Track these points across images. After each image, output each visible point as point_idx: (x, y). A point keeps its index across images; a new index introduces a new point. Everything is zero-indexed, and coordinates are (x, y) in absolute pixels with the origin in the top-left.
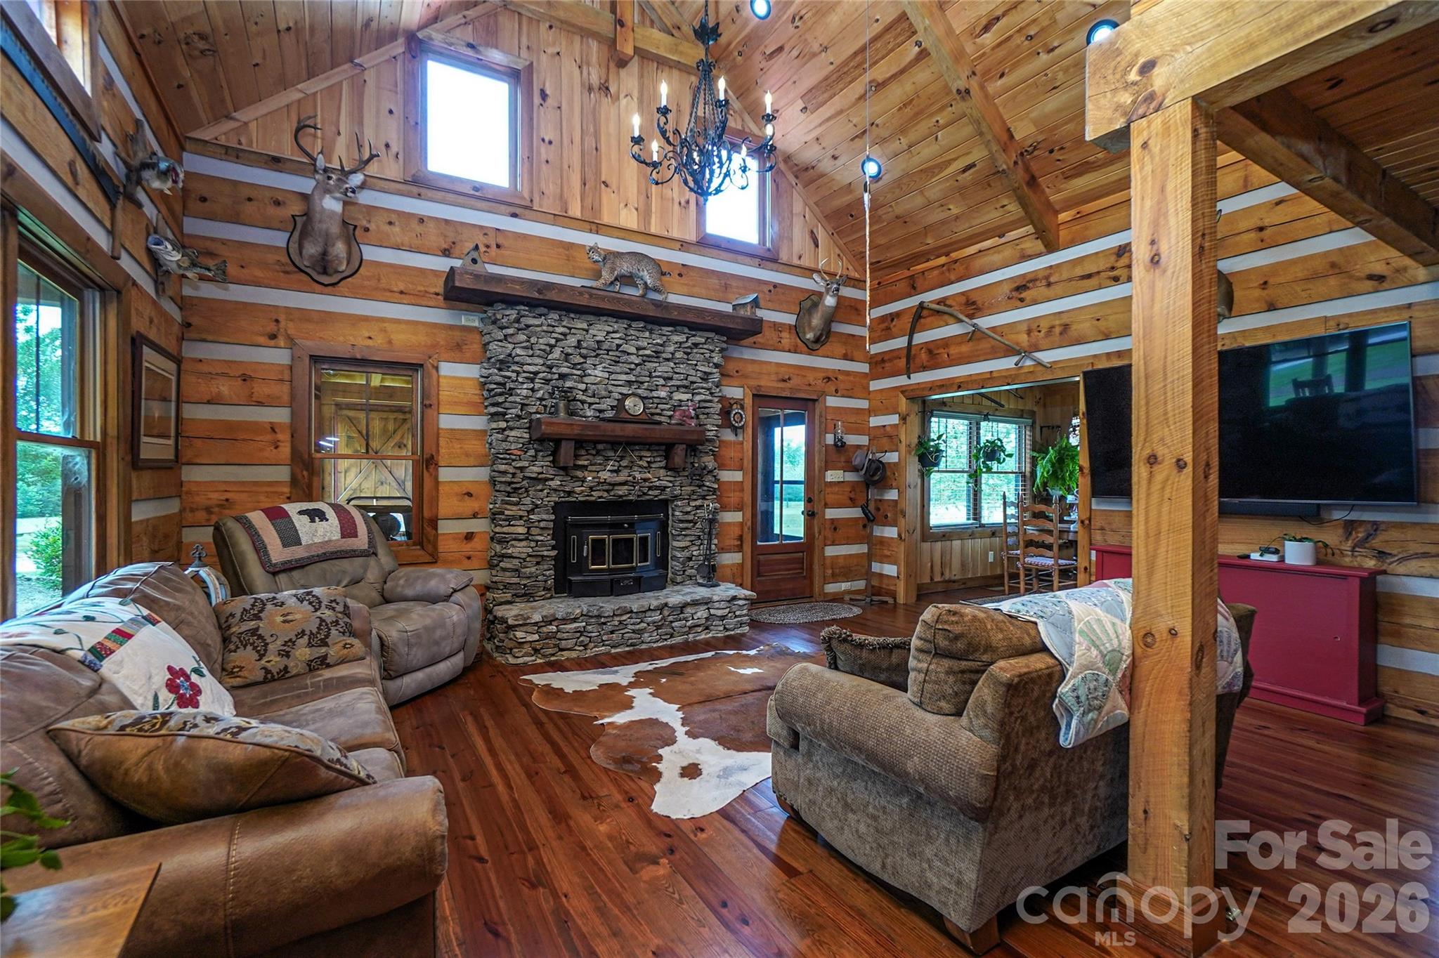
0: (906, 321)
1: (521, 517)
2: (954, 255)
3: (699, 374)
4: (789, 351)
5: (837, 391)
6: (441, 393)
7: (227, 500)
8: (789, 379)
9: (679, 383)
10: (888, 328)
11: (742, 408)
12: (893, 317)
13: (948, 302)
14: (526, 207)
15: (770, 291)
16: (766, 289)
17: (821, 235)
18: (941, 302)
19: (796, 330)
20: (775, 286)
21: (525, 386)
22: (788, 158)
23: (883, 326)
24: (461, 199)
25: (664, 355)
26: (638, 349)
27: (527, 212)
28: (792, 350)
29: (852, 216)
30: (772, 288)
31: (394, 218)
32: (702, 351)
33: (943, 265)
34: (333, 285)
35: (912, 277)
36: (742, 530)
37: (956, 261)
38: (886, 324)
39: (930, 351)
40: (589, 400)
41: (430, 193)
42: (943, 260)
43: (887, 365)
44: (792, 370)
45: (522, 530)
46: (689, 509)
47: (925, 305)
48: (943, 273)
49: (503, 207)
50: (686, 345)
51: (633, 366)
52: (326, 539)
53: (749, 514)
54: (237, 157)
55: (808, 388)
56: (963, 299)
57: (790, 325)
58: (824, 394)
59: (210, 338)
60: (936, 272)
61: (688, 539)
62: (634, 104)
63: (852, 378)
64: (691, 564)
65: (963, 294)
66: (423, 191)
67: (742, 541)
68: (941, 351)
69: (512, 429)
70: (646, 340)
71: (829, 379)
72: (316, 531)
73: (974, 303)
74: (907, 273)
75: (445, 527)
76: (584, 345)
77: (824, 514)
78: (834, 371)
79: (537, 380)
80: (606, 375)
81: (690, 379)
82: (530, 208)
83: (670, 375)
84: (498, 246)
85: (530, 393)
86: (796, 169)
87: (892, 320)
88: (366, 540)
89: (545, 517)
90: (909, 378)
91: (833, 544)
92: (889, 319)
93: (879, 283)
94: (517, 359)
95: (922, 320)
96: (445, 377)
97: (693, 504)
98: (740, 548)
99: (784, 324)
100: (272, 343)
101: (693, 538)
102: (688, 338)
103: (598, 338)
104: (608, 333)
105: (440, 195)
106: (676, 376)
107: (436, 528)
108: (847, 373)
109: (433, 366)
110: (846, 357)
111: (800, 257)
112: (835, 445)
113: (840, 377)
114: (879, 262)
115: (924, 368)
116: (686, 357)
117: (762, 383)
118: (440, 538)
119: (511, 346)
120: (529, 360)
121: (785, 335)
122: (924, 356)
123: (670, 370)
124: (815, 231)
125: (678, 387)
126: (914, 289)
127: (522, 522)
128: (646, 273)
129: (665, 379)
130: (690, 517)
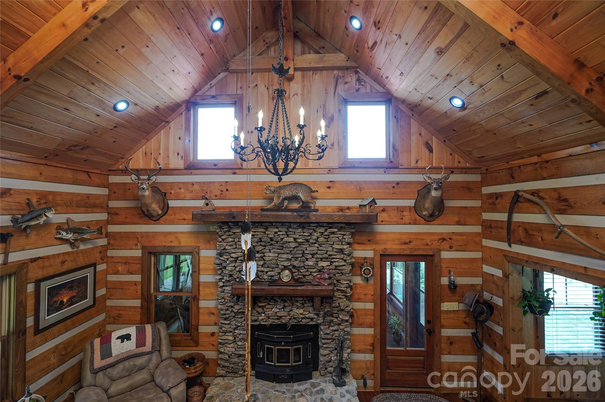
0: (507, 202)
1: (231, 332)
2: (545, 157)
3: (335, 250)
4: (410, 224)
5: (451, 247)
6: (201, 265)
7: (120, 314)
8: (410, 242)
9: (320, 256)
10: (494, 204)
11: (372, 265)
12: (498, 196)
13: (541, 194)
14: (240, 169)
15: (394, 187)
16: (390, 186)
17: (435, 143)
18: (534, 193)
19: (416, 209)
20: (398, 183)
21: (230, 265)
22: (403, 101)
23: (491, 201)
24: (210, 171)
25: (311, 241)
26: (295, 239)
27: (241, 171)
28: (412, 222)
29: (454, 130)
30: (395, 185)
31: (181, 185)
32: (336, 236)
33: (536, 163)
34: (158, 220)
35: (511, 169)
36: (374, 340)
37: (547, 162)
38: (492, 200)
39: (526, 231)
40: (265, 270)
41: (196, 171)
42: (535, 159)
43: (494, 231)
44: (412, 236)
45: (231, 338)
46: (328, 332)
47: (520, 193)
48: (536, 169)
49: (229, 171)
50: (326, 233)
51: (291, 249)
52: (128, 350)
53: (378, 331)
54: (126, 173)
55: (427, 247)
56: (555, 195)
57: (410, 207)
58: (439, 251)
59: (116, 248)
60: (530, 168)
61: (328, 349)
62: (298, 98)
63: (465, 237)
64: (331, 364)
65: (555, 190)
66: (193, 171)
67: (374, 347)
68: (536, 233)
69: (226, 286)
70: (299, 234)
71: (444, 239)
72: (123, 347)
73: (565, 200)
74: (508, 166)
75: (203, 329)
76: (263, 240)
77: (440, 332)
78: (448, 234)
79: (238, 261)
80: (276, 255)
81: (329, 253)
82: (242, 169)
83: (315, 252)
84: (227, 190)
85: (234, 268)
86: (410, 106)
87: (497, 198)
88: (150, 346)
89: (242, 332)
90: (510, 246)
91: (449, 353)
92: (495, 197)
93: (487, 170)
94: (227, 251)
95: (520, 204)
96: (203, 257)
97: (331, 328)
98: (372, 351)
99: (405, 207)
100: (136, 248)
101: (331, 349)
102: (326, 230)
103: (270, 236)
104: (276, 233)
105: (200, 171)
106: (319, 252)
107: (197, 330)
108: (461, 234)
109: (197, 253)
110: (459, 223)
111: (417, 162)
112: (449, 286)
113: (454, 237)
114: (483, 157)
115: (522, 243)
116: (325, 240)
117: (388, 246)
118: (200, 334)
119: (225, 244)
120: (233, 251)
121: (407, 213)
122: (521, 233)
123: (317, 249)
124: (430, 142)
125: (321, 259)
126: (512, 179)
127: (231, 334)
128: (300, 193)
129: (312, 254)
130: (330, 337)
